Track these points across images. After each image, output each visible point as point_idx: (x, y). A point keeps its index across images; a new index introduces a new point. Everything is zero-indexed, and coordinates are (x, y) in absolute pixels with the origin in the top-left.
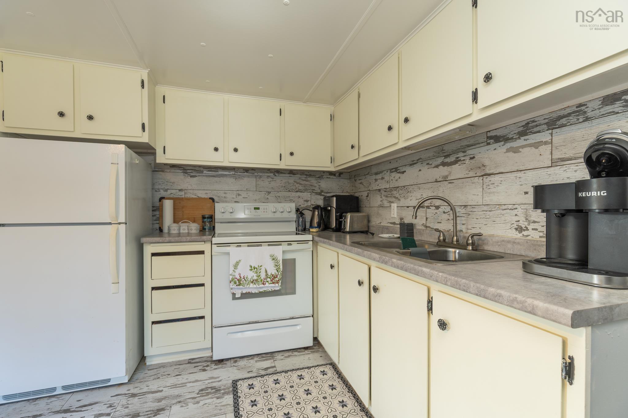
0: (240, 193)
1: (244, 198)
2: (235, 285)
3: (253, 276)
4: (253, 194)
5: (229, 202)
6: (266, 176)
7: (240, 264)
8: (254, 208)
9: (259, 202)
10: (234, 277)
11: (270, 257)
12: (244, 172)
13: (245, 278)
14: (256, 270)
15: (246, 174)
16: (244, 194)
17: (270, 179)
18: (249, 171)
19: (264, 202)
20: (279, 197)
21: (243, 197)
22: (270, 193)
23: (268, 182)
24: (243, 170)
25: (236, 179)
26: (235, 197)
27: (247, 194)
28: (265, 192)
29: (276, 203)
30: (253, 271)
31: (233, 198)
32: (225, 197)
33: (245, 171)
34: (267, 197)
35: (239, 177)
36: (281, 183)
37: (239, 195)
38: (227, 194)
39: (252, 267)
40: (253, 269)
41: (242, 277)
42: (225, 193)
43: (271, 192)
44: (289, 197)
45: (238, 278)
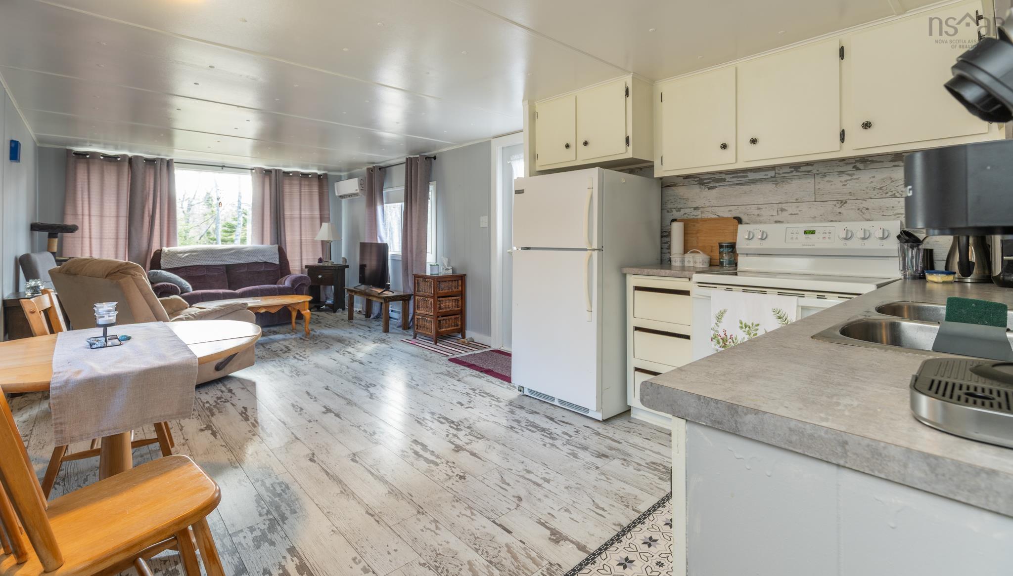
0: (784, 208)
1: (792, 214)
2: (719, 346)
3: (744, 338)
4: (810, 208)
5: (765, 223)
6: (837, 173)
7: (726, 315)
8: (805, 231)
9: (821, 221)
10: (717, 333)
11: (773, 313)
12: (792, 172)
13: (734, 339)
14: (747, 329)
15: (794, 173)
16: (791, 208)
17: (845, 177)
18: (801, 168)
19: (832, 221)
20: (867, 209)
21: (790, 213)
22: (846, 203)
23: (842, 184)
24: (790, 168)
25: (776, 184)
26: (775, 213)
27: (798, 207)
28: (835, 203)
29: (863, 221)
30: (743, 329)
31: (772, 216)
32: (758, 215)
33: (793, 169)
34: (840, 210)
35: (781, 180)
36: (872, 182)
37: (782, 210)
38: (761, 210)
39: (742, 323)
40: (744, 327)
41: (729, 337)
42: (759, 209)
43: (848, 201)
44: (893, 207)
45: (723, 336)
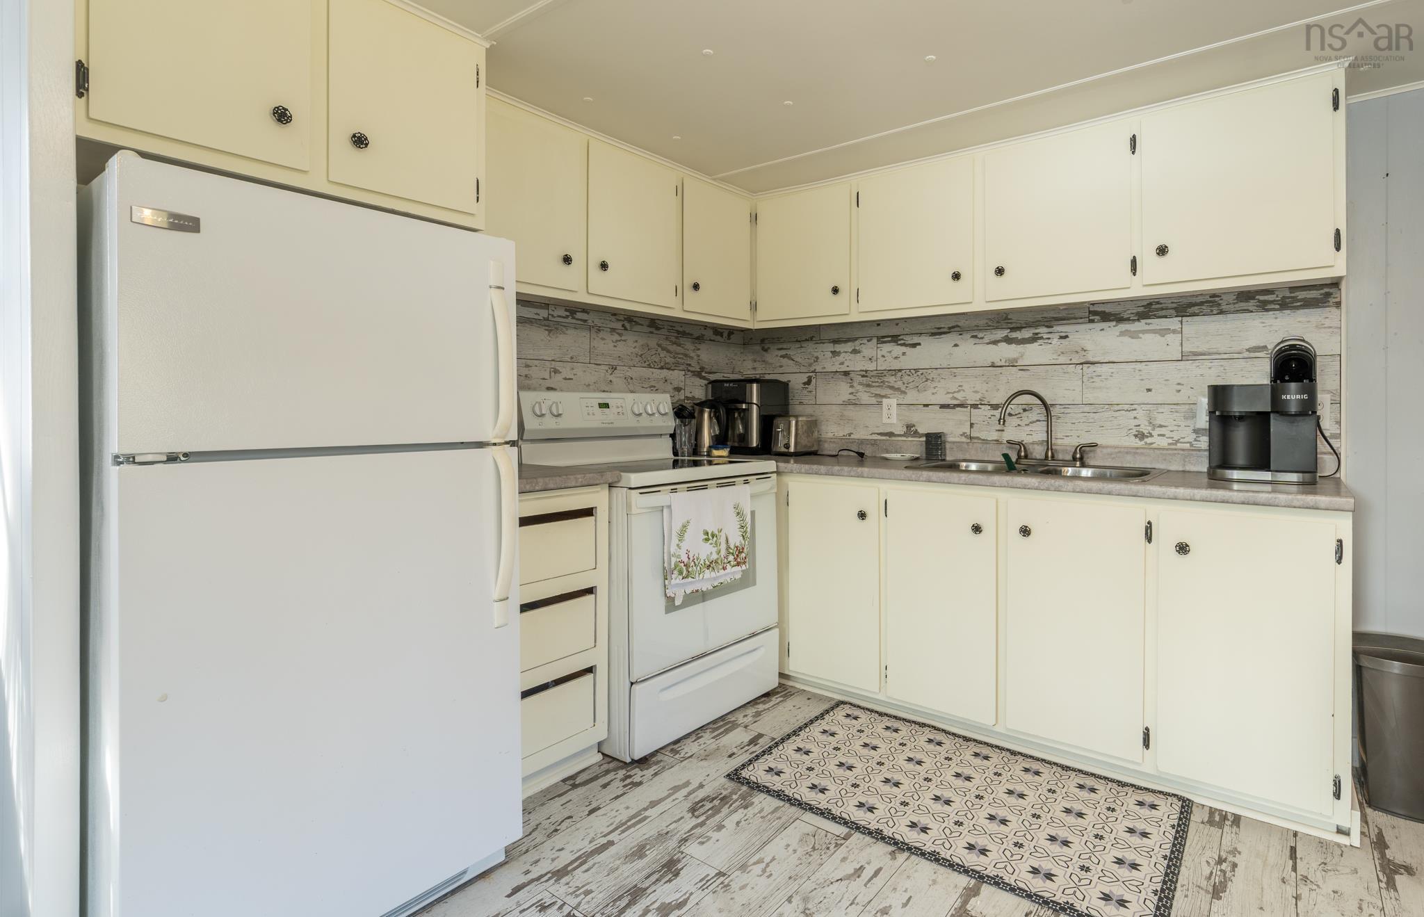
0: (557, 368)
1: (565, 379)
2: (681, 577)
3: (711, 553)
4: (585, 371)
5: (535, 389)
6: (609, 330)
7: (690, 529)
8: (599, 404)
9: (594, 391)
10: (678, 560)
11: (734, 510)
12: (567, 317)
13: (695, 561)
14: (715, 538)
15: (570, 320)
16: (566, 372)
17: (616, 337)
18: (577, 313)
19: (604, 391)
20: (632, 379)
21: (564, 377)
22: (616, 369)
23: (613, 344)
24: (566, 310)
25: (550, 331)
26: (547, 376)
27: (573, 369)
28: (607, 368)
29: (627, 392)
30: (710, 541)
31: (544, 379)
32: (526, 376)
33: (568, 314)
34: (611, 378)
35: (556, 326)
36: (635, 347)
37: (556, 371)
38: (530, 368)
39: (708, 533)
40: (710, 537)
41: (691, 559)
42: (527, 366)
43: (618, 368)
44: (649, 379)
45: (686, 560)
